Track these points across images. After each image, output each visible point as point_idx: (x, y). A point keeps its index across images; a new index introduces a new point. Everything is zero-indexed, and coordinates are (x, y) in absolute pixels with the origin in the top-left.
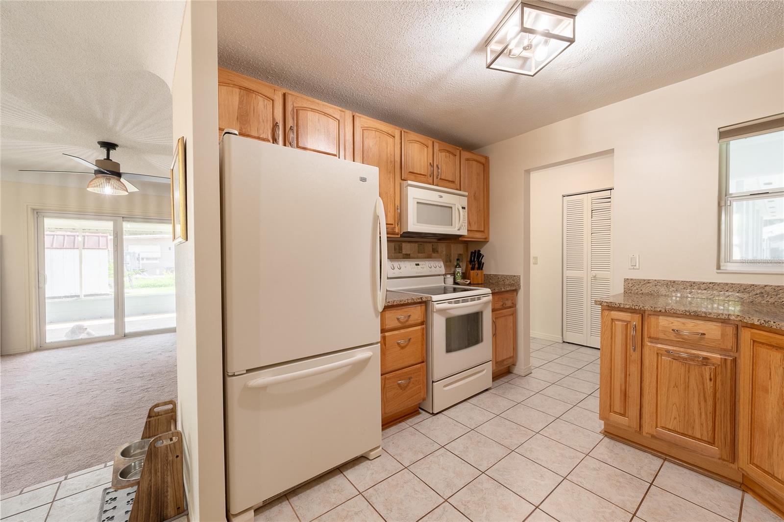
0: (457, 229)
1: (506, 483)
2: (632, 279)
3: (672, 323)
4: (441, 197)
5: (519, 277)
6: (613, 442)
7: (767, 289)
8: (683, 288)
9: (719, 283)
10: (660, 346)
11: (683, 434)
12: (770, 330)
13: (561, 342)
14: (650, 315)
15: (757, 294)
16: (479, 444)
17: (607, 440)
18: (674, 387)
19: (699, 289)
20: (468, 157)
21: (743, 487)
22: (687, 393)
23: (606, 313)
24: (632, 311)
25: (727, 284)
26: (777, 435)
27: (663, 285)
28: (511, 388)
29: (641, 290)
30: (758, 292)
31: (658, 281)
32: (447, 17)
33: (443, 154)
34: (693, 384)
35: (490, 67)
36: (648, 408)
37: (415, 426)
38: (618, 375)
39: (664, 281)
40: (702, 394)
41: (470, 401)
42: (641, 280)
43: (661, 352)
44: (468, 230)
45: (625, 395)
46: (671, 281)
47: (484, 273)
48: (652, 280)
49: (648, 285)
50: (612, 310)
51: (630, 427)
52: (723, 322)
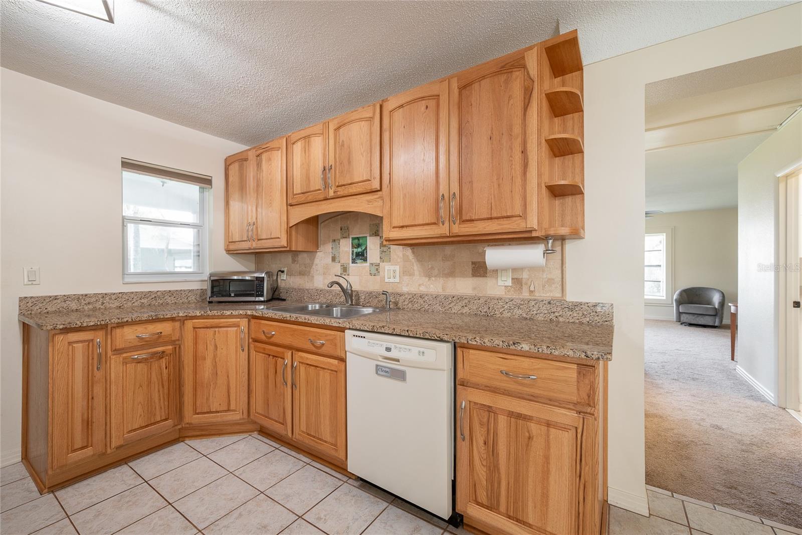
2: (31, 297)
3: (136, 330)
6: (69, 489)
7: (158, 293)
8: (95, 300)
9: (127, 293)
10: (125, 355)
11: (146, 427)
12: (206, 317)
14: (114, 327)
15: (152, 299)
17: (60, 493)
18: (139, 388)
19: (110, 299)
21: (181, 439)
22: (149, 388)
24: (96, 327)
25: (132, 293)
26: (212, 384)
27: (74, 300)
29: (46, 309)
30: (153, 296)
31: (68, 296)
34: (154, 379)
39: (74, 295)
40: (160, 383)
42: (46, 297)
43: (126, 361)
46: (82, 295)
48: (61, 295)
49: (55, 301)
51: (93, 456)
52: (173, 319)
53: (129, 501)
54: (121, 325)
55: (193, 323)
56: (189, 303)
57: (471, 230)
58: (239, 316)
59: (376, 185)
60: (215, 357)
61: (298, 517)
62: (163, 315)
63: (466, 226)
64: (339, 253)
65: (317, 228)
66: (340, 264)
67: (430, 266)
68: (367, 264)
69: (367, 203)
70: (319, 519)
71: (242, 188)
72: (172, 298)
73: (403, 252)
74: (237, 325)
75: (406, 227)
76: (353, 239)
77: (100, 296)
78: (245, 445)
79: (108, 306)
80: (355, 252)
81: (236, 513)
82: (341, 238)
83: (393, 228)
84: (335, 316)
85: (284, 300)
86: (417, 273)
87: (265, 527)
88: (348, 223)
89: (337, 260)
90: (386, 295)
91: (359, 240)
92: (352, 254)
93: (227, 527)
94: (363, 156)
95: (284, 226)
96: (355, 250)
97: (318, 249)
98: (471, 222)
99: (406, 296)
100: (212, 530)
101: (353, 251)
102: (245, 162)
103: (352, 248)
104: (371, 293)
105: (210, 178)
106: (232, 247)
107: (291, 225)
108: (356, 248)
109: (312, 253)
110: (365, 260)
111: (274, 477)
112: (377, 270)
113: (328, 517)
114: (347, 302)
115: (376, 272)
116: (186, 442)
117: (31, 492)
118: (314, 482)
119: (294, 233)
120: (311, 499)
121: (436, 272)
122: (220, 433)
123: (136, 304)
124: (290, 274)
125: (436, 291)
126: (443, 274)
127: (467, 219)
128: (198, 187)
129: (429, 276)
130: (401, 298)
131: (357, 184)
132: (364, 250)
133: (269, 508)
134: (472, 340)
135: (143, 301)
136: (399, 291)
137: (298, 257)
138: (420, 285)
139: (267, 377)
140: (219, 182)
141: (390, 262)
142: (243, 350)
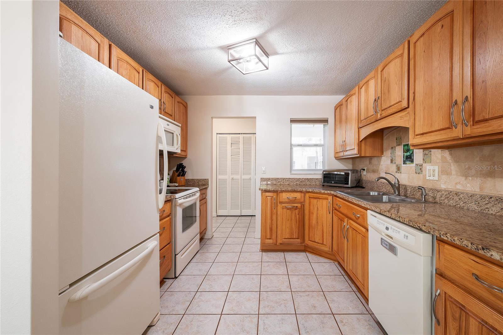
0: (176, 148)
1: (241, 290)
2: (263, 178)
3: (287, 195)
4: (168, 125)
5: (208, 179)
6: (266, 253)
8: (281, 181)
9: (291, 178)
10: (283, 205)
11: (290, 239)
12: (314, 193)
13: (216, 216)
14: (280, 192)
15: (301, 182)
16: (215, 280)
17: (264, 253)
18: (287, 221)
20: (179, 101)
21: (305, 251)
22: (291, 221)
23: (264, 193)
24: (274, 191)
25: (293, 178)
26: (316, 227)
28: (210, 247)
32: (219, 25)
33: (167, 95)
34: (293, 218)
35: (230, 62)
36: (279, 232)
37: (169, 290)
38: (269, 221)
40: (296, 221)
41: (192, 261)
42: (267, 178)
43: (284, 207)
44: (181, 150)
45: (271, 230)
47: (186, 178)
48: (271, 178)
50: (266, 192)
51: (273, 243)
52: (301, 192)
53: (277, 266)
54: (282, 192)
55: (309, 195)
56: (316, 185)
57: (485, 130)
58: (328, 194)
59: (405, 104)
60: (317, 214)
61: (332, 313)
62: (297, 189)
63: (478, 126)
64: (395, 156)
65: (382, 140)
66: (395, 165)
67: (466, 167)
68: (414, 165)
69: (400, 119)
70: (342, 322)
71: (341, 121)
72: (309, 182)
73: (442, 154)
74: (327, 199)
75: (426, 134)
76: (404, 146)
77: (282, 179)
78: (329, 266)
79: (285, 183)
80: (405, 155)
81: (307, 293)
82: (396, 146)
83: (416, 136)
84: (384, 201)
85: (364, 188)
86: (454, 172)
87: (315, 307)
88: (401, 134)
89: (393, 162)
90: (422, 189)
91: (408, 146)
92: (404, 157)
93: (301, 296)
94: (397, 85)
95: (357, 141)
96: (406, 154)
97: (383, 154)
98: (485, 122)
99: (443, 192)
100: (295, 294)
101: (404, 155)
102: (342, 106)
103: (403, 153)
104: (415, 187)
105: (327, 119)
106: (337, 156)
107: (360, 140)
108: (406, 152)
109: (380, 157)
110: (412, 161)
111: (333, 288)
112: (421, 169)
113: (347, 324)
114: (395, 192)
115: (420, 171)
116: (307, 253)
117: (258, 249)
118: (351, 302)
119: (363, 145)
120: (344, 309)
121: (473, 172)
122: (321, 255)
123: (294, 184)
124: (368, 171)
125: (473, 190)
126: (480, 174)
127: (480, 119)
128: (323, 125)
129: (466, 177)
130: (438, 193)
131: (393, 106)
132: (411, 154)
133: (321, 300)
134: (444, 236)
135: (297, 182)
136: (438, 187)
137: (372, 160)
138: (456, 184)
139: (338, 231)
140: (331, 121)
141: (431, 163)
142: (330, 213)
